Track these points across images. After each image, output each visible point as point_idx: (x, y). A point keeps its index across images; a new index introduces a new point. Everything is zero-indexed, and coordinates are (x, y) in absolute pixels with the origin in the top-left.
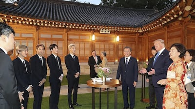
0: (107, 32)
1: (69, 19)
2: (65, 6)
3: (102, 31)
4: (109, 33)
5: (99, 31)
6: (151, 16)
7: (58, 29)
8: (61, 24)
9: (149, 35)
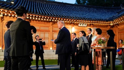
0: (84, 26)
1: (55, 15)
2: (49, 5)
3: (80, 25)
4: (86, 26)
5: (77, 24)
6: (119, 13)
7: (46, 23)
8: (48, 18)
9: (119, 27)
